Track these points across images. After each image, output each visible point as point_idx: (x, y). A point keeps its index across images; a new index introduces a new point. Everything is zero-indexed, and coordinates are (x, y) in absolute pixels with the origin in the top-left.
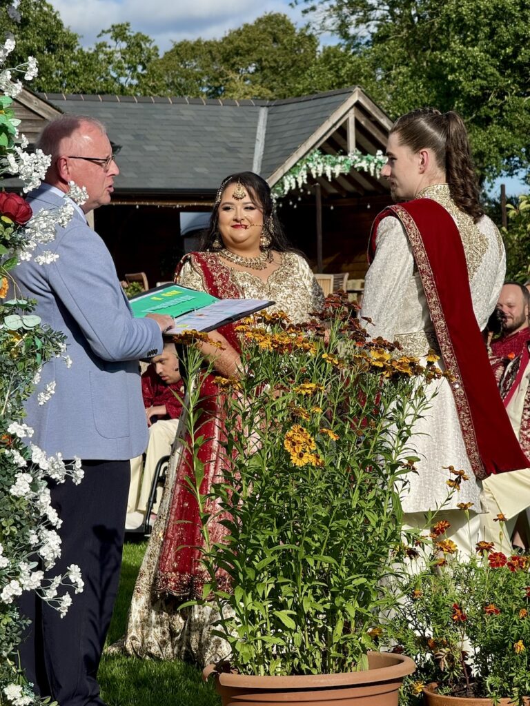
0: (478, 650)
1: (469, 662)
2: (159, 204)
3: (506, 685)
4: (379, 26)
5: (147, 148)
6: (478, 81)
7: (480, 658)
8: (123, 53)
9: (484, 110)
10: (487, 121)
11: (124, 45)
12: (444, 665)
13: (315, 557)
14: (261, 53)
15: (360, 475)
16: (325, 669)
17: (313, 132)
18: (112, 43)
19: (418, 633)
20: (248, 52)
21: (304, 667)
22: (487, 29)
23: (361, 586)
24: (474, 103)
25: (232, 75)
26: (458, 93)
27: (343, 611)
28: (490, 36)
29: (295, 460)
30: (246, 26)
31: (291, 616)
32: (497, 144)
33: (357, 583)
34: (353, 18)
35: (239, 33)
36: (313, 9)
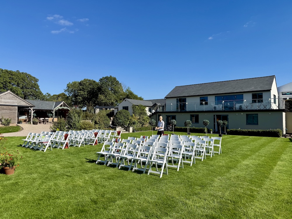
8: (48, 95)
17: (59, 105)
20: (61, 96)
34: (70, 94)
36: (66, 93)
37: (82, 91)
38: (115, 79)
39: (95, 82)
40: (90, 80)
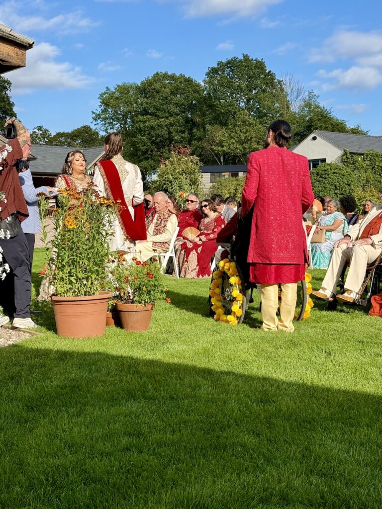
0: (133, 291)
1: (130, 294)
2: (50, 177)
3: (140, 300)
4: (117, 130)
5: (47, 160)
6: (145, 147)
7: (133, 293)
8: (41, 134)
9: (147, 155)
10: (148, 158)
11: (41, 132)
12: (122, 294)
13: (83, 261)
14: (83, 136)
15: (97, 237)
16: (85, 295)
17: (96, 158)
18: (37, 131)
19: (114, 286)
20: (79, 136)
21: (79, 294)
22: (148, 132)
23: (97, 270)
24: (144, 153)
25: (73, 142)
26: (140, 150)
27: (91, 278)
28: (149, 134)
29: (69, 226)
30: (78, 128)
31: (75, 279)
32: (151, 165)
33: (95, 268)
34: (109, 127)
35: (76, 130)
36: (98, 124)
37: (149, 116)
38: (260, 65)
39: (192, 81)
40: (173, 77)
